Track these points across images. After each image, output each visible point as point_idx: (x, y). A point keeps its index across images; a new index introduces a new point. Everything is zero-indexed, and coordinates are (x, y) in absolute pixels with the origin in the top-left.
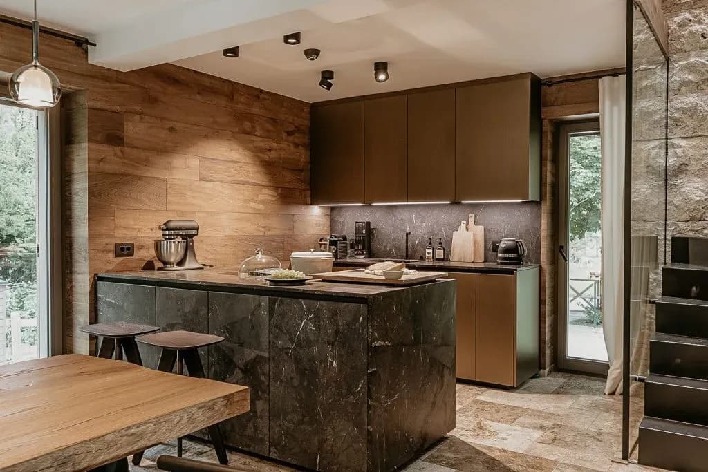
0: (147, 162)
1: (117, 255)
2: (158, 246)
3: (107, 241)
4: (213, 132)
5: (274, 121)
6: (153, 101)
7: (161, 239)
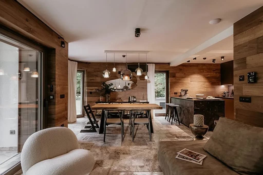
0: (180, 80)
1: (175, 94)
2: (180, 93)
3: (173, 92)
4: (194, 73)
5: (209, 69)
6: (181, 70)
7: (181, 92)
